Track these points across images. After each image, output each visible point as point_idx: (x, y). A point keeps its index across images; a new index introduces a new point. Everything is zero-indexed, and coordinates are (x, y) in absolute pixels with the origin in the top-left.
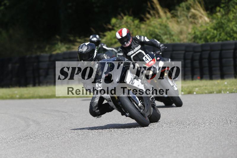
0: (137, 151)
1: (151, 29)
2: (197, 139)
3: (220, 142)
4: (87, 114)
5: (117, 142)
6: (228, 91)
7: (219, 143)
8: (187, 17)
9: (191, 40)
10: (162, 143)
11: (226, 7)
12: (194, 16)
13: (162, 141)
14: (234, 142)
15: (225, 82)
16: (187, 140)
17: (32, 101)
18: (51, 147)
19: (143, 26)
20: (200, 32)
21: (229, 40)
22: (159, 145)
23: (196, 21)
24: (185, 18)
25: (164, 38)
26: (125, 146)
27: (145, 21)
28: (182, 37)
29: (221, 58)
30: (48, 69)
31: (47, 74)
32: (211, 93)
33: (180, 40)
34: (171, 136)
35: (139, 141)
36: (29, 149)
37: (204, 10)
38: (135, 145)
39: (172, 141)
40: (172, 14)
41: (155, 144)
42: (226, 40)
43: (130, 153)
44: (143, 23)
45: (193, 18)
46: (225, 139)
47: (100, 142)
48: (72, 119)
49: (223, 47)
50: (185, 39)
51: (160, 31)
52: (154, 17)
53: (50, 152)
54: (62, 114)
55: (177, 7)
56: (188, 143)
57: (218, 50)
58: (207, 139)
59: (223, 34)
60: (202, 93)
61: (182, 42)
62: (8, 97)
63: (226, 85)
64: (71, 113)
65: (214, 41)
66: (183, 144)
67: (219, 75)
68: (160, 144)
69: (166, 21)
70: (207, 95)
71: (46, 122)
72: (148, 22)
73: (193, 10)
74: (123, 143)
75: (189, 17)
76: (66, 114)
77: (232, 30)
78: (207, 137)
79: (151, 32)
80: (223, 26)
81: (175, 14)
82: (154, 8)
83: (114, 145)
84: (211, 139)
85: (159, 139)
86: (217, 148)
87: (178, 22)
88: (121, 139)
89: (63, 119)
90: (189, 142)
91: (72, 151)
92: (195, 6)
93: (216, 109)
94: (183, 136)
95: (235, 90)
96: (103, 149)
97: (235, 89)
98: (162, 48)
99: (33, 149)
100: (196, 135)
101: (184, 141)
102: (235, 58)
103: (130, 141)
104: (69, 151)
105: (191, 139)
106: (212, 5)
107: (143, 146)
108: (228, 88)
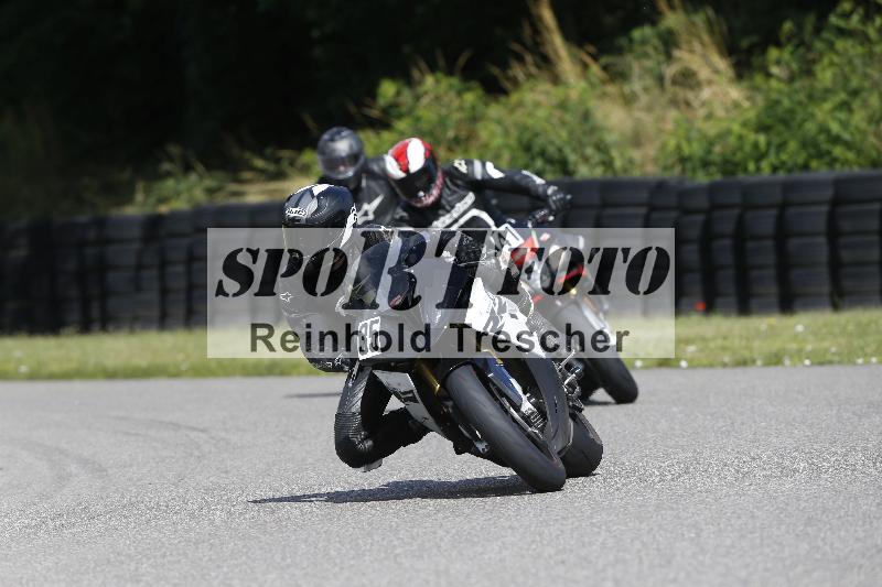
0: (468, 576)
2: (693, 535)
3: (776, 547)
4: (283, 438)
5: (395, 542)
6: (808, 358)
7: (773, 551)
8: (660, 79)
9: (669, 168)
10: (561, 547)
12: (687, 78)
13: (562, 542)
14: (827, 547)
15: (798, 323)
16: (654, 536)
17: (78, 386)
18: (149, 559)
21: (817, 170)
22: (550, 557)
23: (690, 95)
24: (652, 83)
27: (506, 93)
28: (636, 155)
29: (782, 235)
32: (743, 363)
34: (594, 521)
35: (476, 540)
36: (66, 565)
38: (462, 555)
39: (601, 540)
41: (535, 550)
42: (806, 167)
43: (443, 582)
44: (497, 101)
46: (797, 535)
47: (329, 540)
48: (225, 455)
49: (789, 197)
50: (645, 163)
53: (144, 578)
54: (187, 435)
56: (659, 550)
57: (770, 206)
58: (728, 537)
59: (792, 145)
60: (711, 366)
61: (636, 173)
63: (801, 333)
64: (223, 434)
65: (758, 169)
66: (639, 551)
67: (774, 299)
68: (552, 552)
70: (729, 372)
71: (131, 466)
72: (514, 98)
74: (415, 547)
75: (668, 82)
76: (204, 436)
77: (824, 130)
78: (730, 529)
80: (792, 117)
83: (383, 555)
84: (743, 537)
85: (551, 535)
86: (766, 570)
87: (628, 100)
88: (407, 531)
89: (191, 455)
90: (662, 547)
91: (227, 573)
93: (764, 424)
94: (641, 523)
95: (834, 354)
96: (342, 569)
97: (834, 349)
98: (554, 198)
99: (82, 565)
100: (686, 519)
101: (642, 542)
102: (833, 234)
103: (441, 540)
104: (213, 574)
105: (668, 535)
106: (755, 39)
107: (490, 559)
108: (809, 347)
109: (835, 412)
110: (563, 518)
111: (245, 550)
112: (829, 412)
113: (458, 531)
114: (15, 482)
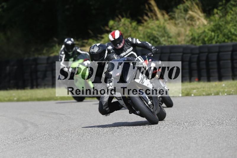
0: (135, 153)
1: (149, 31)
2: (195, 141)
5: (115, 144)
6: (226, 93)
7: (217, 145)
8: (185, 19)
9: (188, 42)
10: (160, 145)
11: (224, 9)
12: (192, 18)
13: (160, 143)
14: (231, 144)
15: (223, 84)
16: (185, 142)
17: (30, 103)
18: (49, 149)
19: (140, 28)
20: (198, 34)
21: (227, 42)
22: (157, 147)
23: (194, 23)
24: (183, 20)
25: (162, 40)
26: (123, 148)
27: (143, 23)
28: (179, 39)
29: (219, 60)
30: (46, 71)
31: (45, 76)
32: (209, 95)
33: (178, 42)
34: (169, 138)
35: (137, 143)
36: (27, 151)
37: (201, 12)
38: (133, 147)
39: (171, 143)
40: (169, 16)
41: (153, 146)
42: (224, 42)
43: (128, 154)
44: (141, 25)
45: (191, 20)
46: (223, 141)
47: (98, 144)
48: (70, 121)
49: (220, 49)
50: (183, 41)
51: (158, 33)
52: (151, 19)
53: (48, 155)
54: (59, 116)
55: (175, 9)
56: (186, 145)
57: (215, 52)
58: (205, 141)
59: (221, 36)
60: (200, 95)
61: (180, 44)
62: (6, 99)
63: (224, 86)
64: (69, 115)
65: (212, 43)
66: (181, 146)
67: (217, 77)
68: (157, 146)
69: (164, 23)
70: (205, 97)
71: (44, 124)
72: (145, 24)
73: (190, 12)
74: (121, 145)
75: (186, 19)
76: (64, 116)
77: (230, 32)
78: (205, 139)
79: (149, 34)
80: (221, 28)
81: (173, 16)
82: (151, 11)
83: (112, 147)
84: (209, 141)
85: (157, 141)
86: (215, 150)
87: (176, 25)
89: (61, 121)
90: (187, 144)
91: (70, 153)
92: (192, 8)
93: (214, 111)
94: (181, 138)
95: (233, 92)
96: (101, 151)
98: (154, 50)
99: (31, 151)
100: (193, 137)
101: (182, 143)
102: (232, 60)
103: (128, 143)
104: (67, 153)
105: (189, 141)
106: (210, 7)
107: (141, 148)
108: (226, 90)
109: (233, 107)
110: (161, 137)
111: (75, 147)
112: (232, 108)
113: (132, 141)
114: (13, 129)
